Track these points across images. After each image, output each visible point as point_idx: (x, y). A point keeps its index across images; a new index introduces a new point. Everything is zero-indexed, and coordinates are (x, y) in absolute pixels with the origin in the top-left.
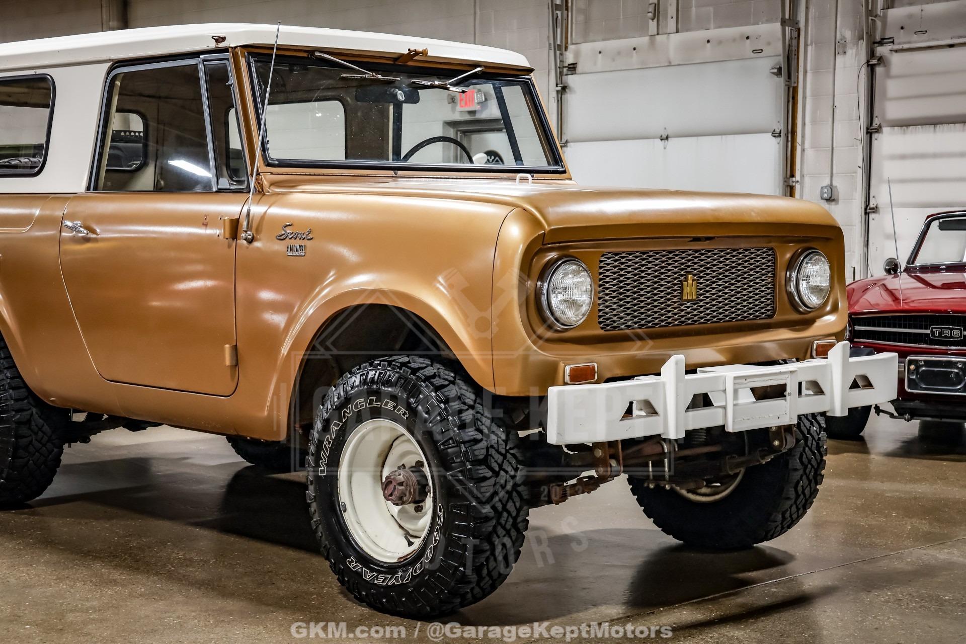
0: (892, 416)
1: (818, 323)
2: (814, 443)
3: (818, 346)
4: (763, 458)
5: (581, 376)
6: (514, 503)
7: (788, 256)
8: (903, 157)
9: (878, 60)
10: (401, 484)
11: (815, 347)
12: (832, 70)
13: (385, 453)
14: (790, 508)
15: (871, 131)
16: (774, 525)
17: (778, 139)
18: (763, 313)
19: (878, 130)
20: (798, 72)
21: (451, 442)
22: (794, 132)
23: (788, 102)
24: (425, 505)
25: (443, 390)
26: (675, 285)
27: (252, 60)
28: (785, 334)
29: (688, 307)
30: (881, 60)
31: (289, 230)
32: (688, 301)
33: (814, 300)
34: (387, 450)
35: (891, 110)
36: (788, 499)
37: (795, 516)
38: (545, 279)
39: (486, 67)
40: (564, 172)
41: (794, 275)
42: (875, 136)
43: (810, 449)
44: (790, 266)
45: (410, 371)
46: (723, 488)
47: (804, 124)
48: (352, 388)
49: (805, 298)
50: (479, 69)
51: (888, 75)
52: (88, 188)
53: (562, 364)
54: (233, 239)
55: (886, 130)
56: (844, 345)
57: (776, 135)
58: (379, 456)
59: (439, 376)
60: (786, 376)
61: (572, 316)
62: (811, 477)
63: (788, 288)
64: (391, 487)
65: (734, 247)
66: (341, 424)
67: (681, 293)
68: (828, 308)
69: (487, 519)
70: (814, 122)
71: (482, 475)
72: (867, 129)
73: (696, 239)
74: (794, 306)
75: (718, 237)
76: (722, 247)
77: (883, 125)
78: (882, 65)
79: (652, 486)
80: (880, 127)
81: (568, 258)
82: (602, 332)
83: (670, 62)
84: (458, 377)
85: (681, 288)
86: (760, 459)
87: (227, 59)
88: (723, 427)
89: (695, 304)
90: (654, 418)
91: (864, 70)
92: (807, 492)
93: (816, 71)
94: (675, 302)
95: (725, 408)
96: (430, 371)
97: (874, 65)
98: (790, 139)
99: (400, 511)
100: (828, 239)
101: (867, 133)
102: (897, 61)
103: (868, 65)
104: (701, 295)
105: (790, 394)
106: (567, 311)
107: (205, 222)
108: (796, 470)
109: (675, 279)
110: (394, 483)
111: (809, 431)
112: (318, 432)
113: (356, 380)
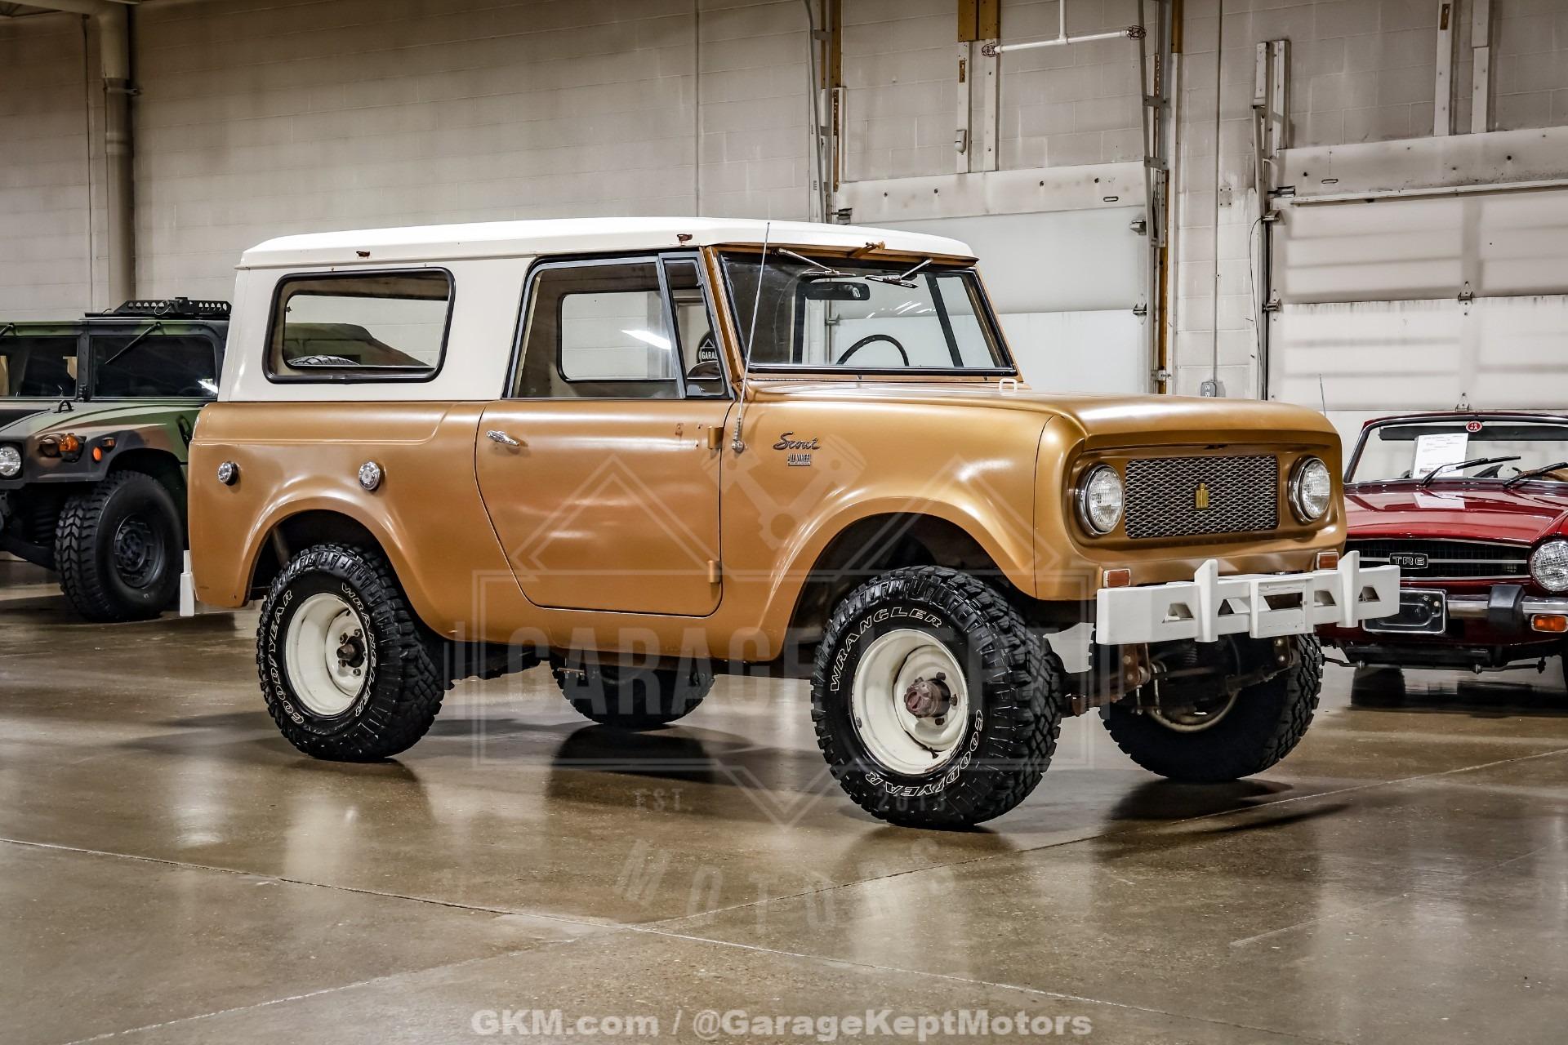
0: (1342, 664)
1: (1320, 534)
2: (1311, 663)
3: (1321, 558)
4: (1267, 676)
5: (1117, 581)
6: (1050, 708)
7: (1288, 466)
8: (1311, 344)
9: (1276, 216)
10: (926, 695)
11: (1318, 559)
12: (1212, 226)
13: (898, 667)
14: (1287, 733)
15: (1268, 309)
16: (1269, 751)
17: (1143, 317)
18: (1266, 524)
19: (1277, 308)
20: (1167, 229)
21: (991, 647)
22: (1162, 309)
23: (1155, 268)
24: (947, 718)
25: (978, 597)
26: (1189, 493)
27: (723, 259)
28: (1291, 545)
29: (1201, 516)
30: (1278, 214)
31: (788, 438)
32: (1201, 510)
33: (1315, 510)
34: (900, 664)
35: (1293, 280)
36: (1286, 722)
37: (1289, 743)
38: (1082, 486)
39: (934, 258)
40: (1015, 374)
41: (1296, 485)
42: (1273, 315)
43: (1308, 670)
44: (1293, 474)
45: (940, 579)
46: (1210, 716)
47: (1176, 298)
48: (872, 599)
49: (1307, 509)
50: (928, 262)
51: (1289, 236)
52: (504, 395)
53: (1101, 570)
54: (717, 449)
55: (1287, 307)
56: (1355, 554)
57: (1140, 312)
58: (893, 670)
59: (970, 584)
60: (1302, 584)
61: (1108, 523)
62: (1308, 700)
63: (1290, 498)
64: (916, 699)
65: (1241, 455)
66: (858, 636)
67: (1195, 501)
68: (1328, 519)
69: (1027, 723)
70: (1190, 295)
71: (1023, 680)
72: (1263, 306)
73: (1211, 447)
74: (1296, 516)
75: (1231, 444)
76: (1231, 455)
77: (1283, 301)
78: (1280, 222)
79: (1139, 712)
80: (1279, 303)
81: (1101, 465)
82: (1128, 539)
83: (988, 212)
84: (987, 585)
85: (1195, 495)
86: (1263, 676)
87: (695, 259)
88: (1249, 633)
89: (1206, 513)
90: (1189, 622)
91: (1258, 229)
92: (1304, 716)
93: (1192, 227)
94: (1189, 511)
95: (1249, 615)
96: (960, 578)
97: (1271, 221)
98: (1157, 318)
99: (918, 726)
100: (1326, 447)
101: (1263, 311)
102: (1299, 216)
103: (1263, 222)
104: (1211, 504)
105: (1305, 603)
106: (1103, 517)
107: (679, 431)
108: (1294, 691)
109: (1189, 487)
110: (919, 695)
111: (1306, 650)
112: (829, 646)
113: (877, 591)
